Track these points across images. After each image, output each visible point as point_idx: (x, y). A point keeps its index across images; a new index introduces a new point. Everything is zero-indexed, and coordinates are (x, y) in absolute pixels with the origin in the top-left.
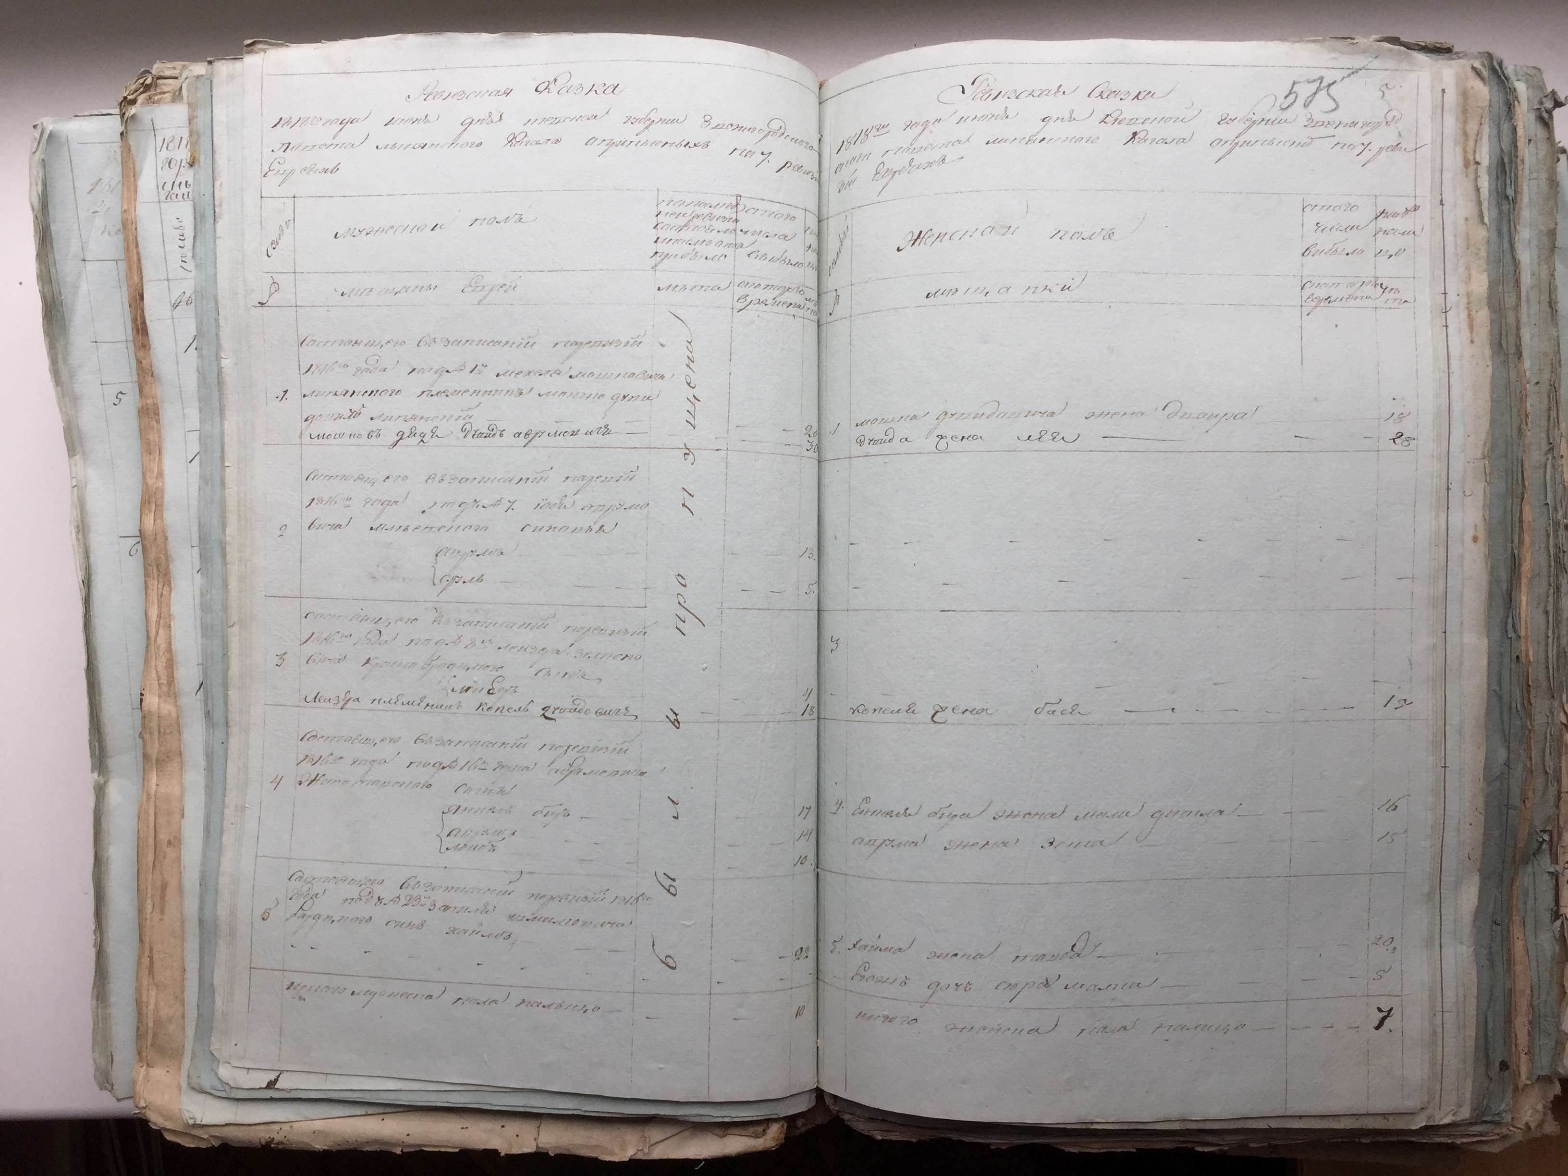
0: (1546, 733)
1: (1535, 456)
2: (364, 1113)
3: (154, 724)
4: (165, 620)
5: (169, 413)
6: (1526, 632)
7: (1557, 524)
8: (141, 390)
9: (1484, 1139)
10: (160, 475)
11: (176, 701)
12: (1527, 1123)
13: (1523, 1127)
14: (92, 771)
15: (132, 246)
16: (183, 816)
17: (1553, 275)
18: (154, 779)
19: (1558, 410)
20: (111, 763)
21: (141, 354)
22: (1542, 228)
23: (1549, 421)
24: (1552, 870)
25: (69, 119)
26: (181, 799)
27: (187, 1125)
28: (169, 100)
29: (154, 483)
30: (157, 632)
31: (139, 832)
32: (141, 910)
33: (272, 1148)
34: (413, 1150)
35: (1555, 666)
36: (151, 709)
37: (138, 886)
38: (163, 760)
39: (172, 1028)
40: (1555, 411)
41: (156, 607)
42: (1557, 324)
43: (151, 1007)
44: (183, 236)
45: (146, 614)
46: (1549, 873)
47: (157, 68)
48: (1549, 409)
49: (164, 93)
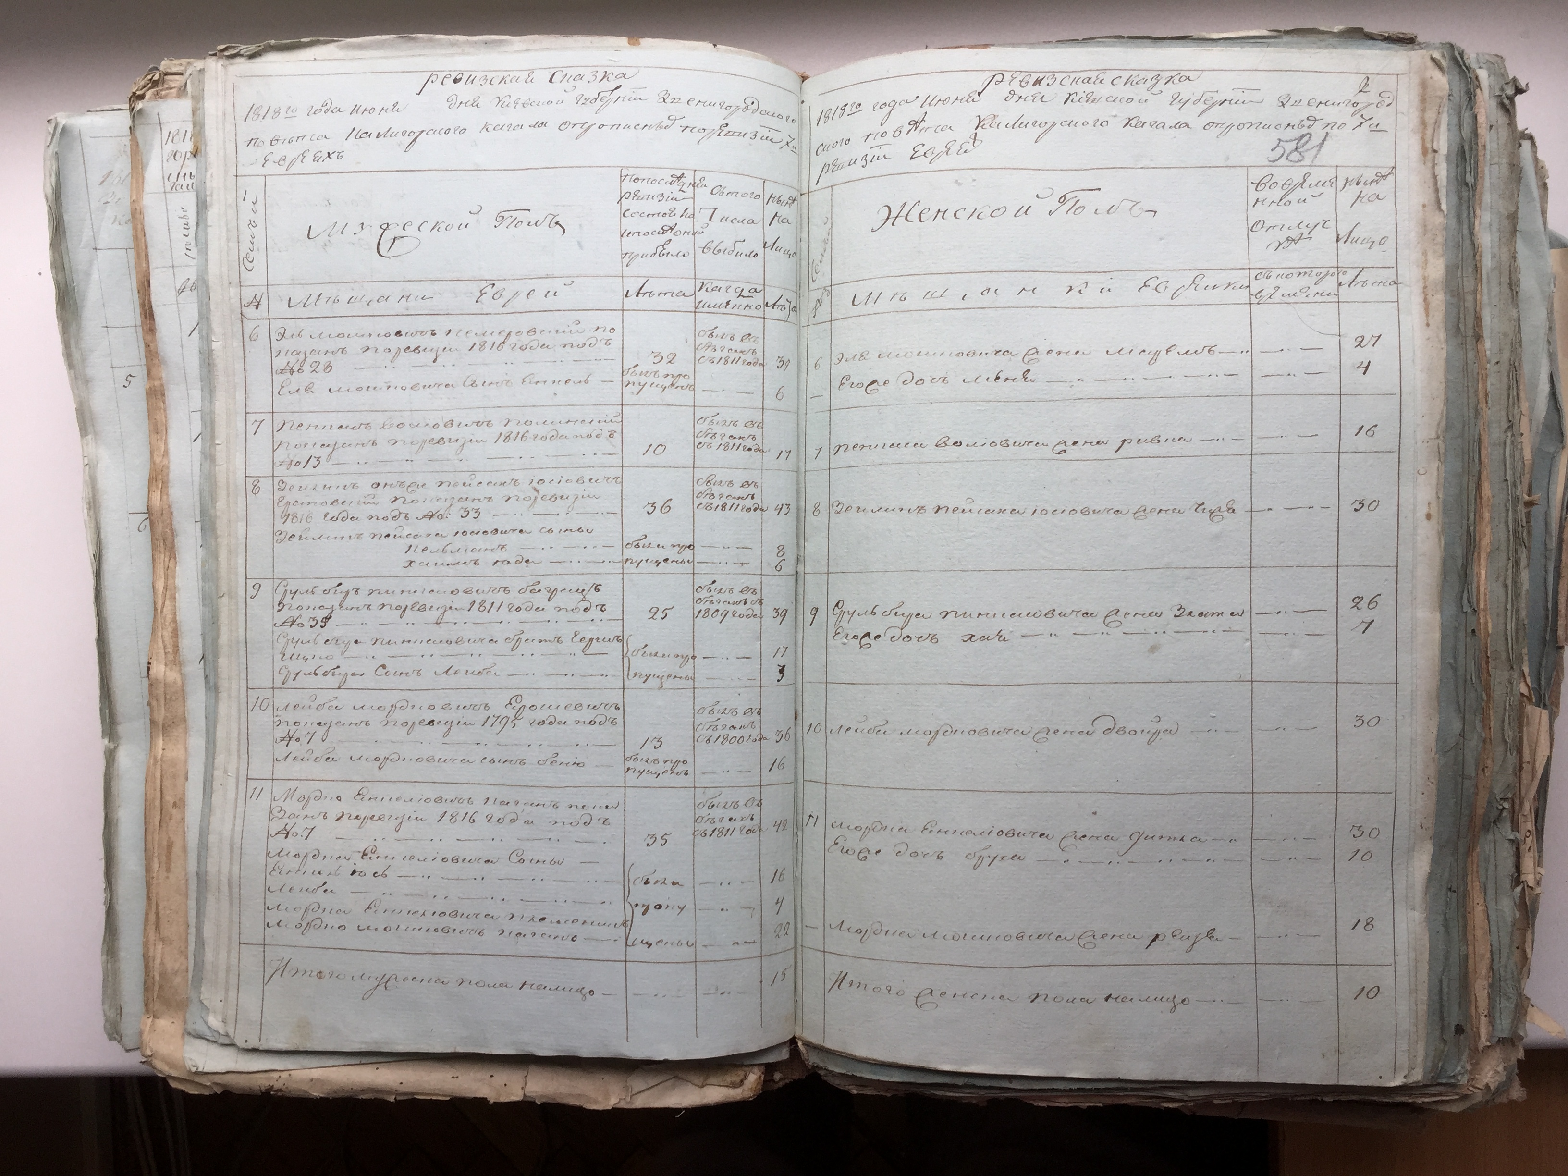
0: (1505, 702)
1: (1494, 433)
2: (358, 1062)
3: (160, 691)
4: (171, 591)
5: (175, 394)
6: (1485, 605)
7: (1516, 500)
8: (149, 373)
9: (1444, 1098)
10: (166, 453)
11: (181, 670)
12: (1487, 1084)
13: (1481, 1087)
14: (103, 737)
15: (140, 235)
16: (187, 779)
17: (1514, 258)
18: (160, 743)
19: (1517, 389)
20: (121, 729)
21: (149, 337)
22: (1501, 210)
23: (1508, 398)
24: (1512, 837)
25: (82, 114)
26: (186, 762)
27: (190, 1071)
28: (175, 95)
29: (161, 461)
30: (164, 603)
31: (146, 794)
32: (148, 869)
33: (272, 1095)
34: (405, 1098)
35: (1514, 639)
36: (158, 678)
37: (145, 845)
38: (169, 726)
39: (177, 980)
40: (1515, 389)
41: (163, 579)
42: (1517, 305)
43: (158, 961)
44: (187, 225)
45: (154, 587)
46: (1509, 840)
47: (165, 65)
48: (1509, 388)
49: (171, 88)
